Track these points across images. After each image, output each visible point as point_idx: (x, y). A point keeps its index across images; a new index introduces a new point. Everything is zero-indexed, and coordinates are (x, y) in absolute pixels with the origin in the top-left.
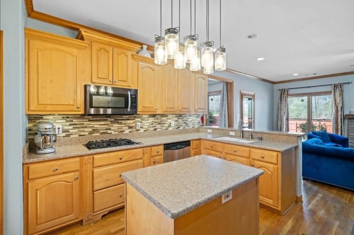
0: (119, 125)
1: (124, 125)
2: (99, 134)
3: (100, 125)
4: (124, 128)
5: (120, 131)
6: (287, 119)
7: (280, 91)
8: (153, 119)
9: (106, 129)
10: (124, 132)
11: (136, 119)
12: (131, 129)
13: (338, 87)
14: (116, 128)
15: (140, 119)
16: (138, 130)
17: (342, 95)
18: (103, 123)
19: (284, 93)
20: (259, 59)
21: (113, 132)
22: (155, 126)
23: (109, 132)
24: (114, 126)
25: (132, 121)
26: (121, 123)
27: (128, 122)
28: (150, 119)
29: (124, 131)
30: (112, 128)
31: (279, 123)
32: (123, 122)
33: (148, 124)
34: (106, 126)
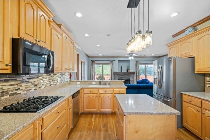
0: (27, 84)
1: (30, 84)
2: (8, 96)
3: (9, 85)
4: (31, 87)
5: (28, 90)
6: (95, 75)
7: (91, 61)
8: (49, 77)
9: (16, 90)
10: (31, 91)
11: (39, 78)
12: (36, 87)
13: (112, 62)
14: (24, 88)
15: (41, 77)
16: (41, 87)
17: (113, 65)
18: (13, 83)
19: (93, 62)
20: (97, 45)
21: (21, 92)
22: (50, 83)
23: (18, 92)
24: (23, 85)
25: (36, 80)
26: (28, 82)
27: (34, 80)
28: (48, 77)
29: (31, 89)
30: (21, 88)
31: (91, 77)
32: (30, 80)
33: (46, 81)
34: (16, 86)
